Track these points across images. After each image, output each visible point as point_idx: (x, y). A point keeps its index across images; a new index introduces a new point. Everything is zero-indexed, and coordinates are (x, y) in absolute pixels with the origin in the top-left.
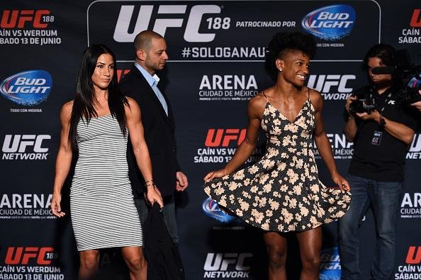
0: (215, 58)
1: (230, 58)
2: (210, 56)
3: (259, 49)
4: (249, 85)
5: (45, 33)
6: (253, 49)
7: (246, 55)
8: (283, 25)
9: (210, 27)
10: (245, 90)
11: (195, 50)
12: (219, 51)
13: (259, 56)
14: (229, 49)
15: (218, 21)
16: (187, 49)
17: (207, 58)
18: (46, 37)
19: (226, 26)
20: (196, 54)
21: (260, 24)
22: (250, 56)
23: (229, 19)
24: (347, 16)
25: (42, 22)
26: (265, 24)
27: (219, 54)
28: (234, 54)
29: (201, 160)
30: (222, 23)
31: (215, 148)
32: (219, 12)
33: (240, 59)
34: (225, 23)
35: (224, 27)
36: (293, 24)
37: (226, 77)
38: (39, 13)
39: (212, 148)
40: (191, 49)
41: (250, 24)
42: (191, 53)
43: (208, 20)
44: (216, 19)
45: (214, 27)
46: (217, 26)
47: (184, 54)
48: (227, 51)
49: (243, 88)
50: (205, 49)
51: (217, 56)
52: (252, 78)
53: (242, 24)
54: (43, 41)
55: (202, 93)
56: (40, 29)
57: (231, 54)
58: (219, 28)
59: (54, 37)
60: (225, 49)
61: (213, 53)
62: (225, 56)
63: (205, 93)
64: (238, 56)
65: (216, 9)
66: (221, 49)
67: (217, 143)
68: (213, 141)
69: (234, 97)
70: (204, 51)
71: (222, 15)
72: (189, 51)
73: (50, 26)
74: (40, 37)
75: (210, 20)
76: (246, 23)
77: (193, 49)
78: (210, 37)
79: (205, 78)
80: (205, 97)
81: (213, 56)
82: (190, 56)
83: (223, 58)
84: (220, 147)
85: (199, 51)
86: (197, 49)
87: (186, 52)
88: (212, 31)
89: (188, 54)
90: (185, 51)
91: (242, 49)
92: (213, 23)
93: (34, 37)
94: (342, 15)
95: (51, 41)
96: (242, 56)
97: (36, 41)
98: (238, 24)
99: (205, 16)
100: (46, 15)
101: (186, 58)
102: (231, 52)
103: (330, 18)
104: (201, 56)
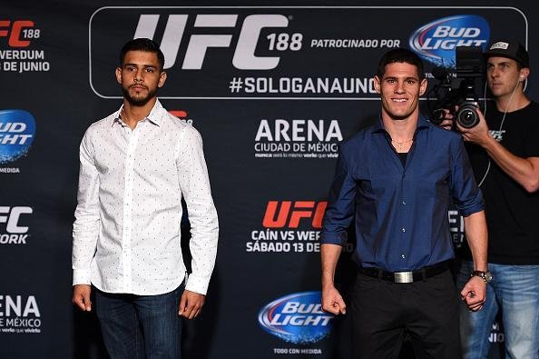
0: (280, 94)
1: (302, 94)
2: (271, 91)
3: (345, 80)
4: (330, 135)
5: (26, 54)
6: (336, 81)
7: (326, 90)
8: (382, 45)
9: (271, 48)
10: (324, 142)
11: (250, 82)
12: (285, 83)
13: (346, 91)
14: (300, 80)
15: (283, 38)
16: (237, 81)
17: (268, 94)
18: (27, 60)
19: (296, 45)
20: (250, 88)
21: (346, 43)
22: (332, 91)
23: (300, 36)
24: (478, 32)
25: (21, 38)
26: (354, 43)
27: (285, 88)
28: (307, 88)
29: (256, 247)
30: (290, 41)
31: (279, 230)
32: (286, 25)
33: (316, 95)
34: (294, 41)
35: (292, 48)
36: (397, 43)
37: (296, 123)
38: (18, 24)
39: (273, 229)
40: (243, 80)
41: (332, 43)
42: (244, 86)
43: (269, 37)
44: (281, 36)
45: (279, 48)
46: (282, 45)
47: (233, 87)
48: (297, 83)
49: (321, 139)
50: (265, 80)
51: (282, 90)
52: (334, 124)
53: (320, 44)
54: (23, 67)
55: (259, 147)
56: (19, 49)
57: (303, 89)
58: (285, 48)
59: (39, 60)
60: (294, 80)
61: (276, 86)
62: (294, 91)
63: (263, 146)
64: (314, 91)
65: (281, 21)
66: (288, 80)
67: (281, 222)
68: (275, 219)
69: (307, 152)
70: (262, 82)
71: (290, 30)
72: (239, 82)
73: (34, 45)
74: (18, 61)
75: (272, 37)
76: (326, 41)
77: (247, 80)
78: (271, 63)
79: (264, 123)
80: (264, 152)
81: (276, 91)
82: (242, 90)
83: (291, 94)
84: (286, 228)
85: (255, 84)
86: (253, 80)
87: (235, 85)
88: (275, 53)
89: (238, 87)
90: (234, 83)
91: (320, 81)
92: (276, 41)
93: (10, 61)
94: (469, 30)
95: (34, 67)
96: (319, 91)
97: (12, 67)
98: (314, 43)
99: (265, 32)
100: (28, 28)
101: (235, 94)
102: (304, 84)
103: (451, 35)
104: (259, 90)
